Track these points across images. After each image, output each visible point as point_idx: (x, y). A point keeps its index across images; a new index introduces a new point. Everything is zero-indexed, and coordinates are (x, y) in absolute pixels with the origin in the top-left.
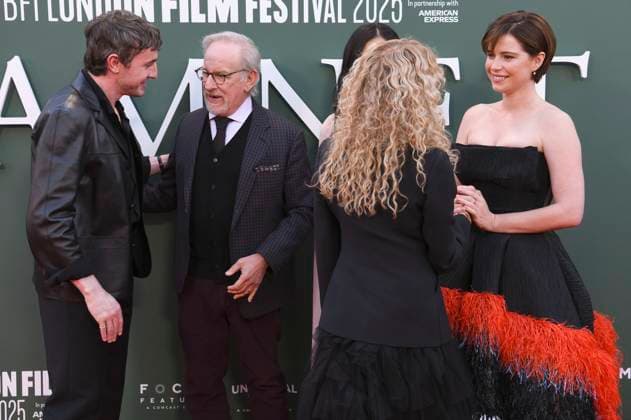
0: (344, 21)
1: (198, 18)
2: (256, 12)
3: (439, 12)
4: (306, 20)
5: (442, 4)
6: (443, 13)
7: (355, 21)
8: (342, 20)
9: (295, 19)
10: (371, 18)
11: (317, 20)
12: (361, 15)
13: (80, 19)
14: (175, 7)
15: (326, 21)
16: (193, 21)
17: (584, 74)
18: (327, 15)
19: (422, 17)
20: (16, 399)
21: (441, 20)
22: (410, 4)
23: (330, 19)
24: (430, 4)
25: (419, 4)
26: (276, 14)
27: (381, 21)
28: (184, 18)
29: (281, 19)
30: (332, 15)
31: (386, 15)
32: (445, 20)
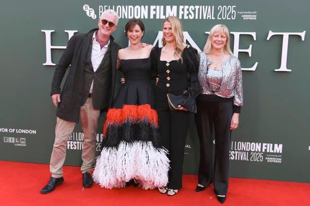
0: (214, 18)
1: (163, 17)
2: (183, 15)
3: (249, 16)
4: (200, 18)
5: (251, 13)
6: (251, 16)
7: (218, 18)
8: (213, 18)
9: (197, 18)
10: (224, 17)
11: (205, 18)
12: (220, 16)
13: (123, 18)
14: (155, 13)
15: (207, 18)
16: (161, 18)
17: (303, 39)
18: (208, 16)
19: (243, 17)
20: (98, 142)
21: (250, 18)
22: (238, 12)
23: (209, 18)
24: (246, 13)
25: (241, 13)
26: (190, 16)
27: (228, 18)
28: (158, 17)
29: (191, 17)
30: (210, 16)
31: (230, 16)
32: (252, 19)
